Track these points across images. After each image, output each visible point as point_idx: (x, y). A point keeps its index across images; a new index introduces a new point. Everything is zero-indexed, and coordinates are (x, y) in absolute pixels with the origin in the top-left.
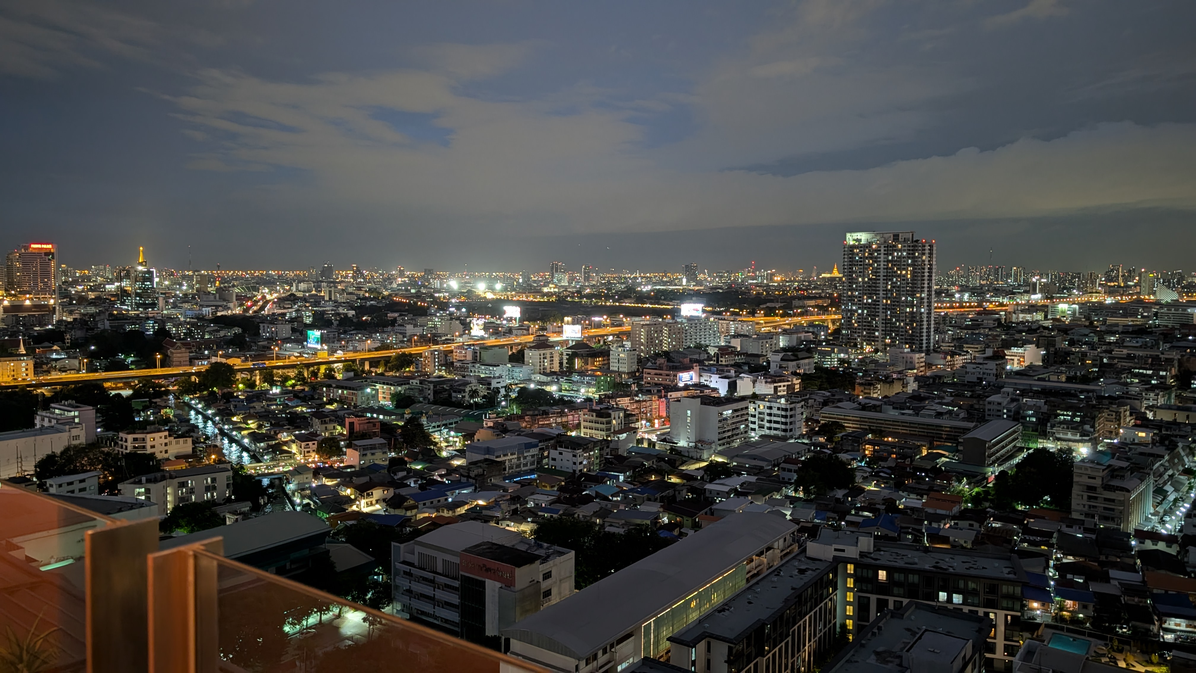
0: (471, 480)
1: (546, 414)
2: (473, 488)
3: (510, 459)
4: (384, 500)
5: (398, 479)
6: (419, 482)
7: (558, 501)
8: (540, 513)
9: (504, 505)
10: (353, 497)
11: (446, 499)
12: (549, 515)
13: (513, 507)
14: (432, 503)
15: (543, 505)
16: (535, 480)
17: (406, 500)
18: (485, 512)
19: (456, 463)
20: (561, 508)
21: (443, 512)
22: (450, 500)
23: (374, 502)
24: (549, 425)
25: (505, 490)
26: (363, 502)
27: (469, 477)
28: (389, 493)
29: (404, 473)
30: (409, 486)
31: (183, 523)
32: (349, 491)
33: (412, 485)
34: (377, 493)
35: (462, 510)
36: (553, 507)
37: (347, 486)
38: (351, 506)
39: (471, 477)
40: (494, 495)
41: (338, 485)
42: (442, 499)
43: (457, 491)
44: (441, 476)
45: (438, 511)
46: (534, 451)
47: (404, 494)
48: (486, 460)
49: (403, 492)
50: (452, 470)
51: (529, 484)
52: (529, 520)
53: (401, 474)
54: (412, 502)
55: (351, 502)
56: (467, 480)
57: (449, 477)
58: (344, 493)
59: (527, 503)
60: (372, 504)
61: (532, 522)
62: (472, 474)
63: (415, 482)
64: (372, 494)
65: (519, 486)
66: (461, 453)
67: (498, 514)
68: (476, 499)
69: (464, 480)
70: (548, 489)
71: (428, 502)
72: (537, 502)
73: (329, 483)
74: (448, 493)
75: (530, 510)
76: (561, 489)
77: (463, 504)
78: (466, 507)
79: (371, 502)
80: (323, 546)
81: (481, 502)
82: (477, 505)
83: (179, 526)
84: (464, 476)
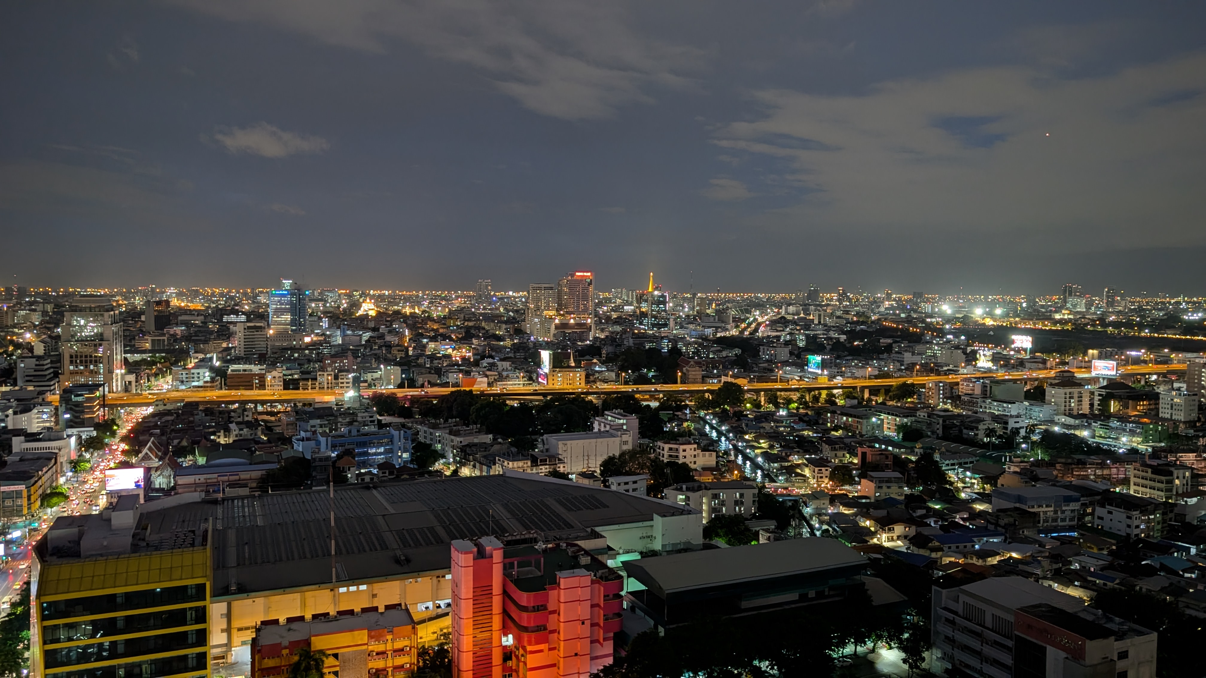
0: (999, 529)
1: (1082, 464)
2: (1003, 537)
3: (1046, 511)
4: (906, 537)
5: (919, 517)
6: (940, 523)
7: (1110, 567)
8: (1089, 578)
9: (1046, 563)
10: (872, 529)
11: (973, 546)
12: (1102, 582)
13: (1055, 566)
14: (957, 547)
15: (1092, 569)
16: (1078, 539)
17: (931, 541)
18: (1021, 567)
19: (979, 507)
20: (1119, 576)
21: (972, 559)
22: (977, 546)
23: (895, 538)
24: (1086, 477)
25: (1041, 545)
26: (884, 536)
27: (997, 525)
28: (912, 531)
29: (923, 512)
30: (930, 525)
31: (721, 534)
32: (868, 523)
33: (932, 524)
34: (899, 529)
35: (994, 561)
36: (1105, 573)
37: (867, 516)
38: (872, 539)
39: (1000, 526)
40: (1031, 550)
41: (855, 515)
42: (969, 545)
43: (985, 539)
44: (963, 519)
45: (965, 557)
46: (1075, 506)
47: (926, 533)
48: (1016, 509)
49: (925, 531)
50: (975, 516)
51: (1070, 542)
52: (1076, 583)
53: (920, 512)
54: (937, 544)
55: (873, 534)
56: (996, 528)
57: (973, 522)
58: (863, 524)
59: (1070, 563)
60: (893, 540)
61: (1081, 587)
62: (1002, 522)
63: (936, 522)
64: (893, 530)
65: (1058, 543)
66: (983, 497)
67: (1038, 572)
68: (1010, 551)
69: (991, 527)
70: (1095, 551)
71: (953, 546)
72: (1083, 564)
73: (846, 512)
74: (975, 539)
75: (1075, 571)
76: (1111, 553)
77: (995, 554)
78: (998, 558)
79: (892, 537)
80: (858, 577)
81: (1014, 555)
82: (1011, 558)
83: (718, 535)
84: (992, 524)
